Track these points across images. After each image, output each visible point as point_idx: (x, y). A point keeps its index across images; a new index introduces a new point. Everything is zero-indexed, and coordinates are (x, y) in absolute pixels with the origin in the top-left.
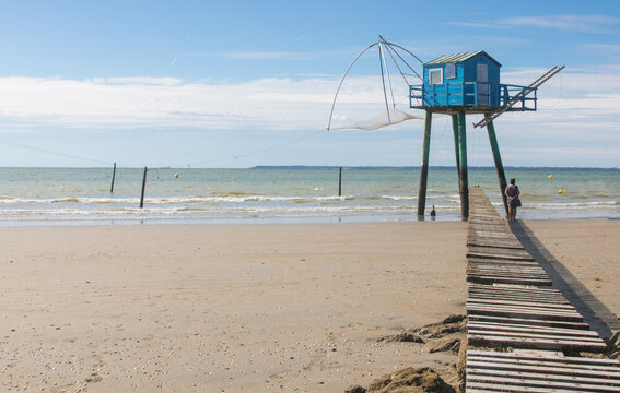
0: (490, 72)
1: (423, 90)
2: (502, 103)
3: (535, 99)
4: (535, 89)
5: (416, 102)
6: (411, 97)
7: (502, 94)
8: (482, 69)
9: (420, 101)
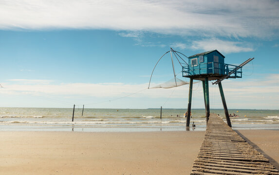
0: (220, 60)
1: (189, 69)
2: (226, 73)
3: (241, 72)
4: (241, 67)
5: (185, 74)
6: (183, 72)
7: (226, 68)
8: (216, 58)
9: (187, 73)
